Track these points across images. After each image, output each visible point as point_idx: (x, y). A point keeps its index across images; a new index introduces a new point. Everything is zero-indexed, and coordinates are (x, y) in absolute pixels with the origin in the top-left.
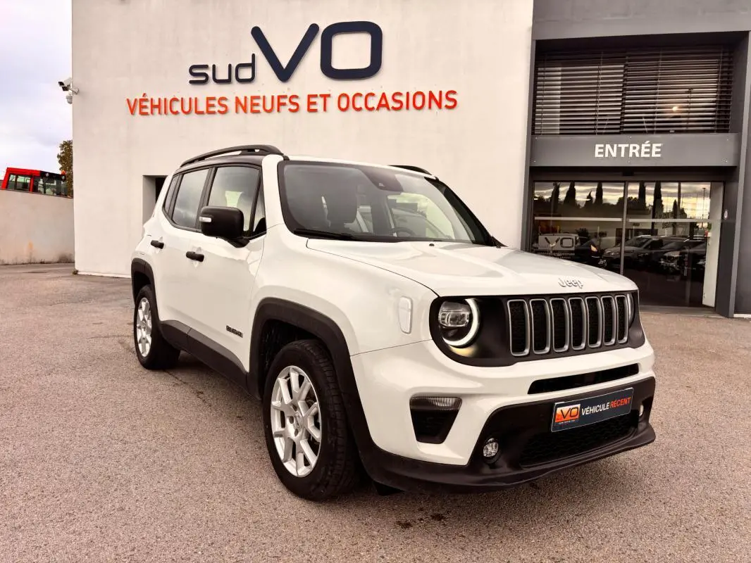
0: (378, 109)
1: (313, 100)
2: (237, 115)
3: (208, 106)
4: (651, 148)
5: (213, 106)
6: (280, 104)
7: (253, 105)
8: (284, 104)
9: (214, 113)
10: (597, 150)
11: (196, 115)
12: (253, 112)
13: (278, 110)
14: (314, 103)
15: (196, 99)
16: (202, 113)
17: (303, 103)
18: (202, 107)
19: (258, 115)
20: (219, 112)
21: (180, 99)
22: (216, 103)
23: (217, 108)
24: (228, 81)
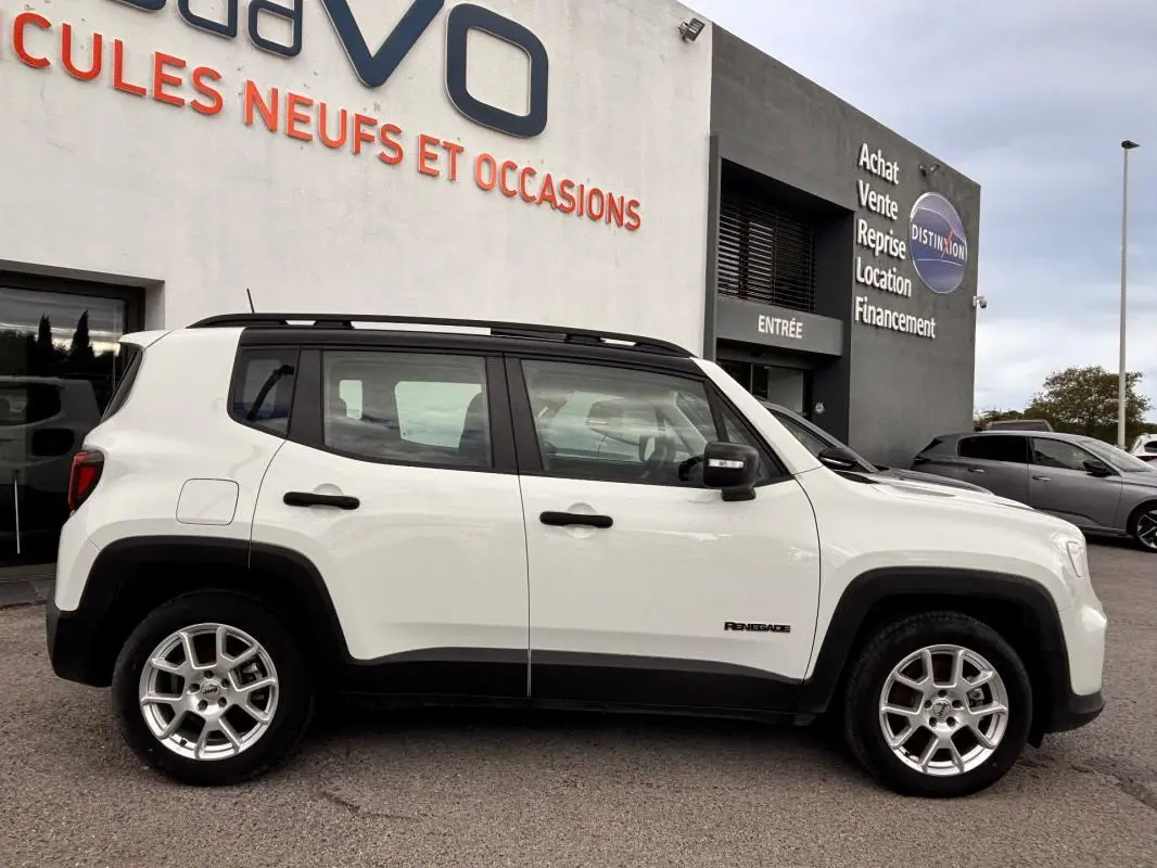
0: (539, 203)
1: (429, 149)
2: (249, 131)
3: (161, 79)
4: (795, 326)
5: (177, 83)
6: (362, 138)
7: (294, 118)
8: (369, 139)
9: (177, 103)
10: (761, 323)
11: (114, 92)
12: (293, 135)
13: (357, 152)
14: (433, 158)
15: (119, 45)
16: (138, 92)
17: (410, 149)
18: (139, 73)
19: (306, 146)
20: (196, 106)
21: (57, 25)
22: (185, 76)
23: (188, 94)
24: (227, 32)
